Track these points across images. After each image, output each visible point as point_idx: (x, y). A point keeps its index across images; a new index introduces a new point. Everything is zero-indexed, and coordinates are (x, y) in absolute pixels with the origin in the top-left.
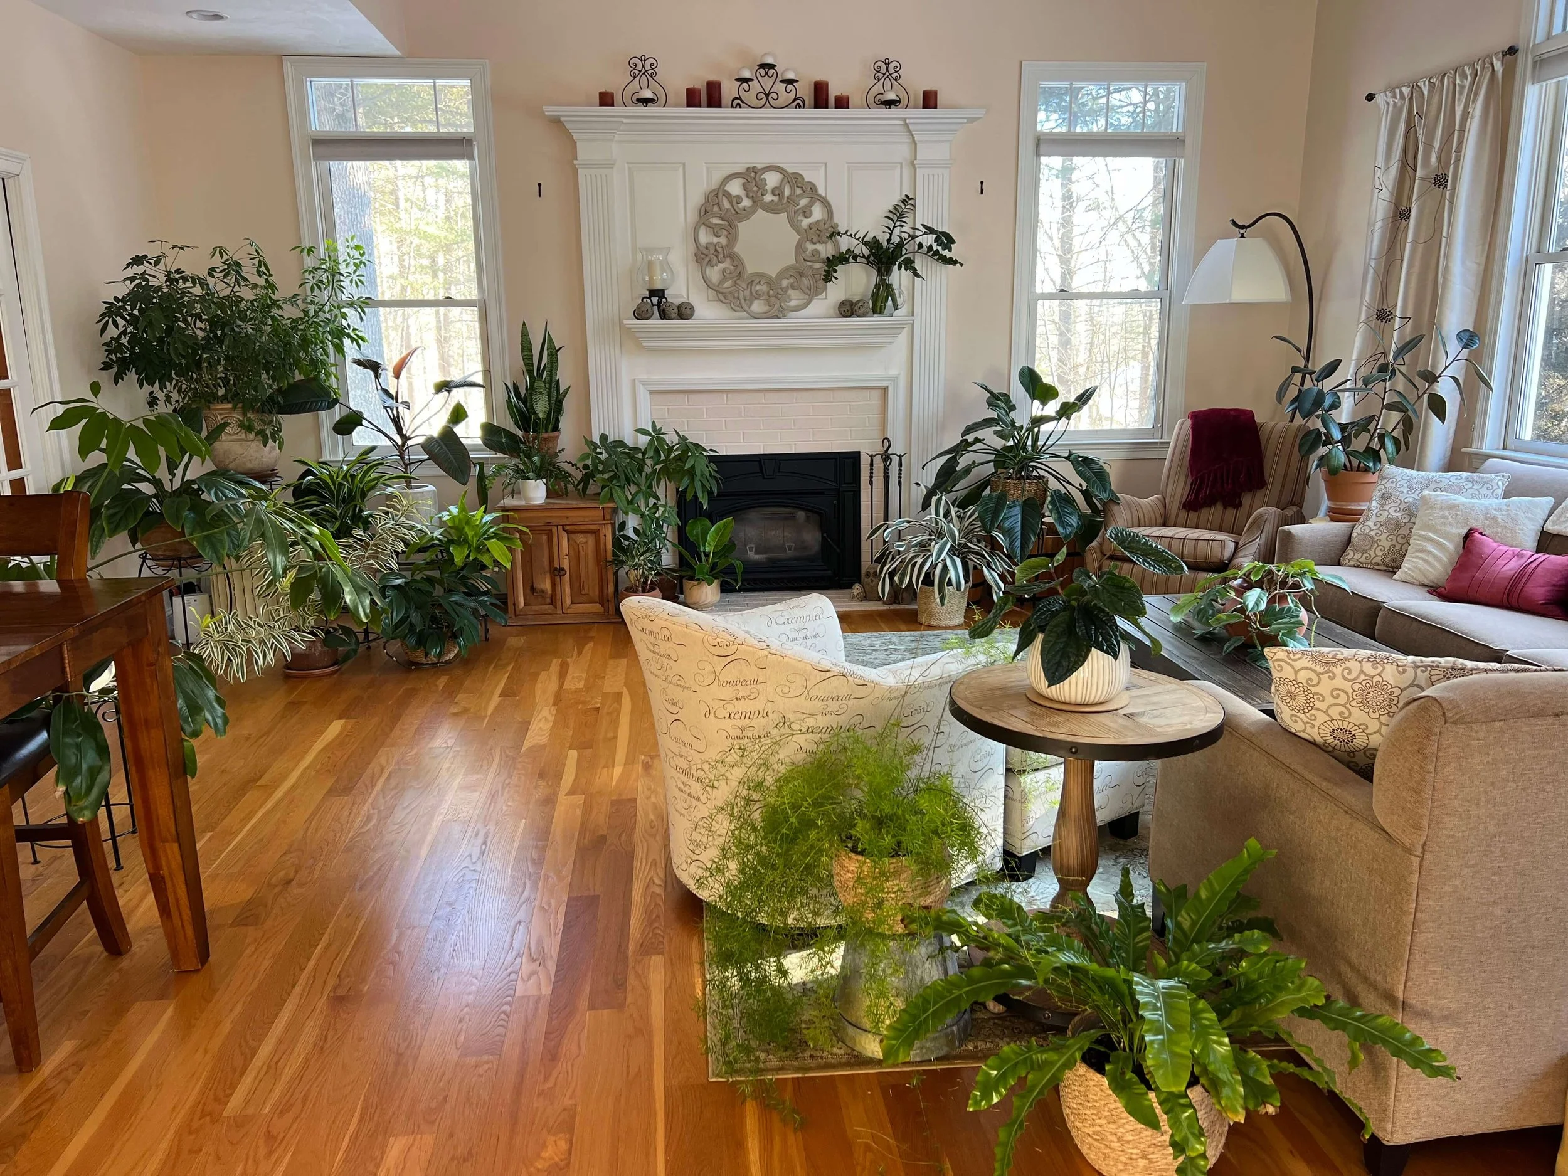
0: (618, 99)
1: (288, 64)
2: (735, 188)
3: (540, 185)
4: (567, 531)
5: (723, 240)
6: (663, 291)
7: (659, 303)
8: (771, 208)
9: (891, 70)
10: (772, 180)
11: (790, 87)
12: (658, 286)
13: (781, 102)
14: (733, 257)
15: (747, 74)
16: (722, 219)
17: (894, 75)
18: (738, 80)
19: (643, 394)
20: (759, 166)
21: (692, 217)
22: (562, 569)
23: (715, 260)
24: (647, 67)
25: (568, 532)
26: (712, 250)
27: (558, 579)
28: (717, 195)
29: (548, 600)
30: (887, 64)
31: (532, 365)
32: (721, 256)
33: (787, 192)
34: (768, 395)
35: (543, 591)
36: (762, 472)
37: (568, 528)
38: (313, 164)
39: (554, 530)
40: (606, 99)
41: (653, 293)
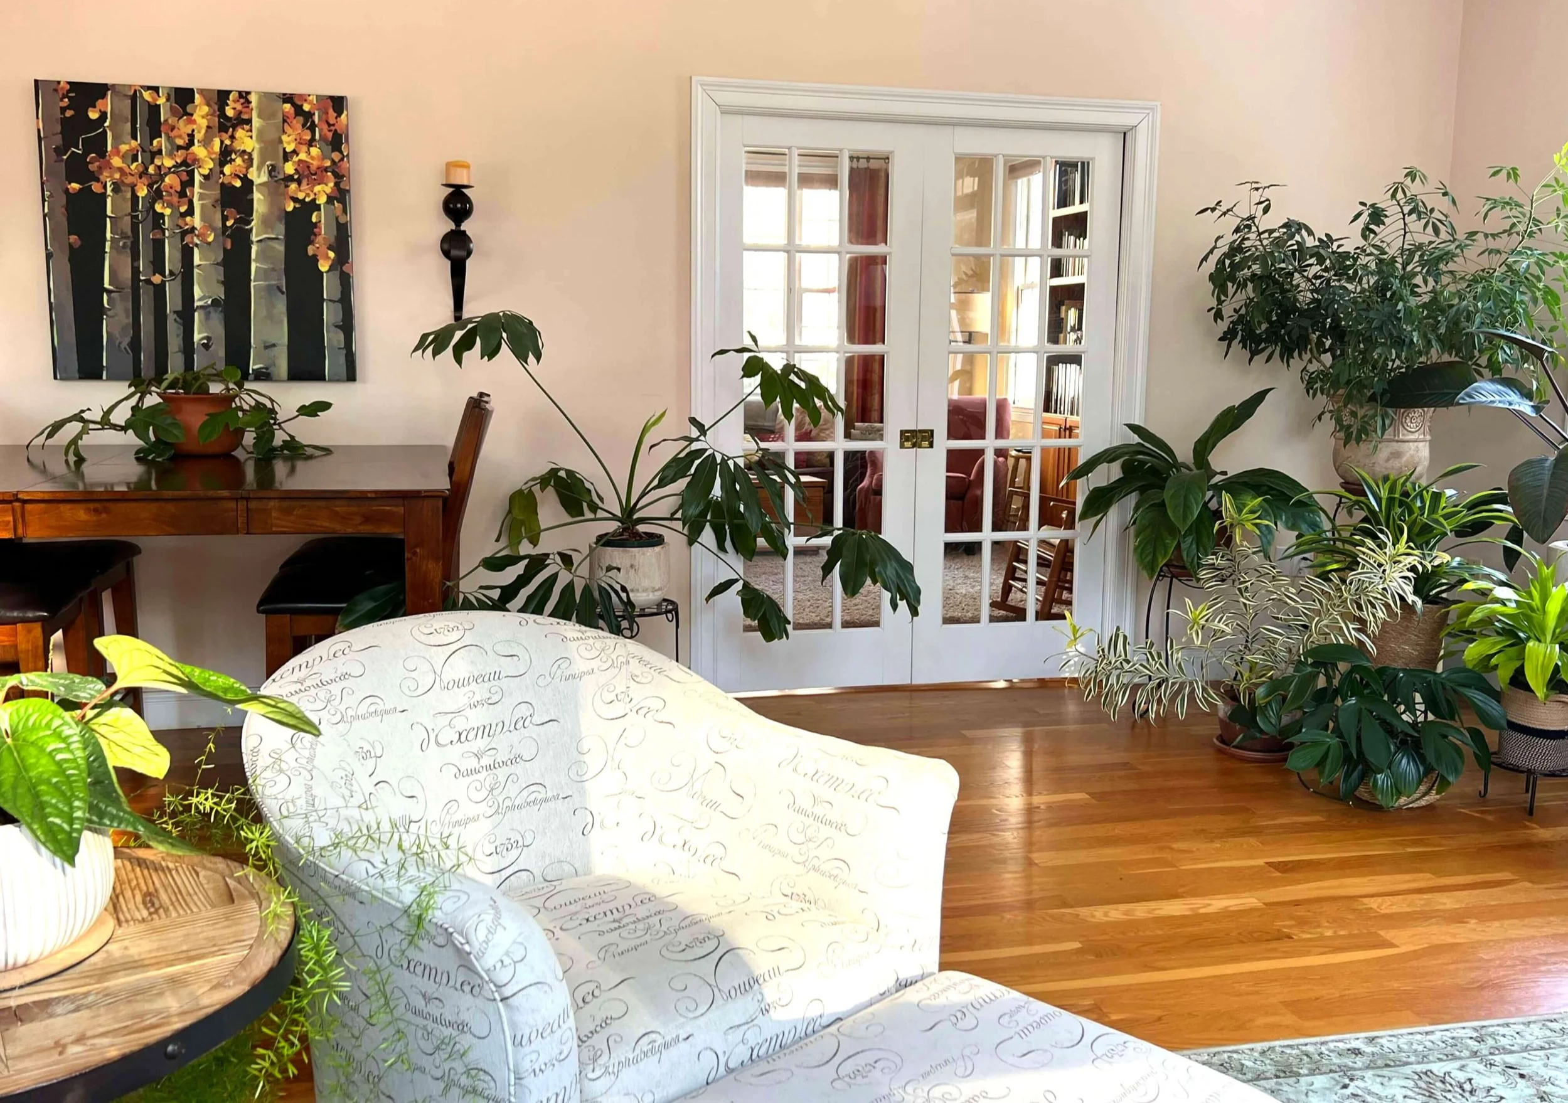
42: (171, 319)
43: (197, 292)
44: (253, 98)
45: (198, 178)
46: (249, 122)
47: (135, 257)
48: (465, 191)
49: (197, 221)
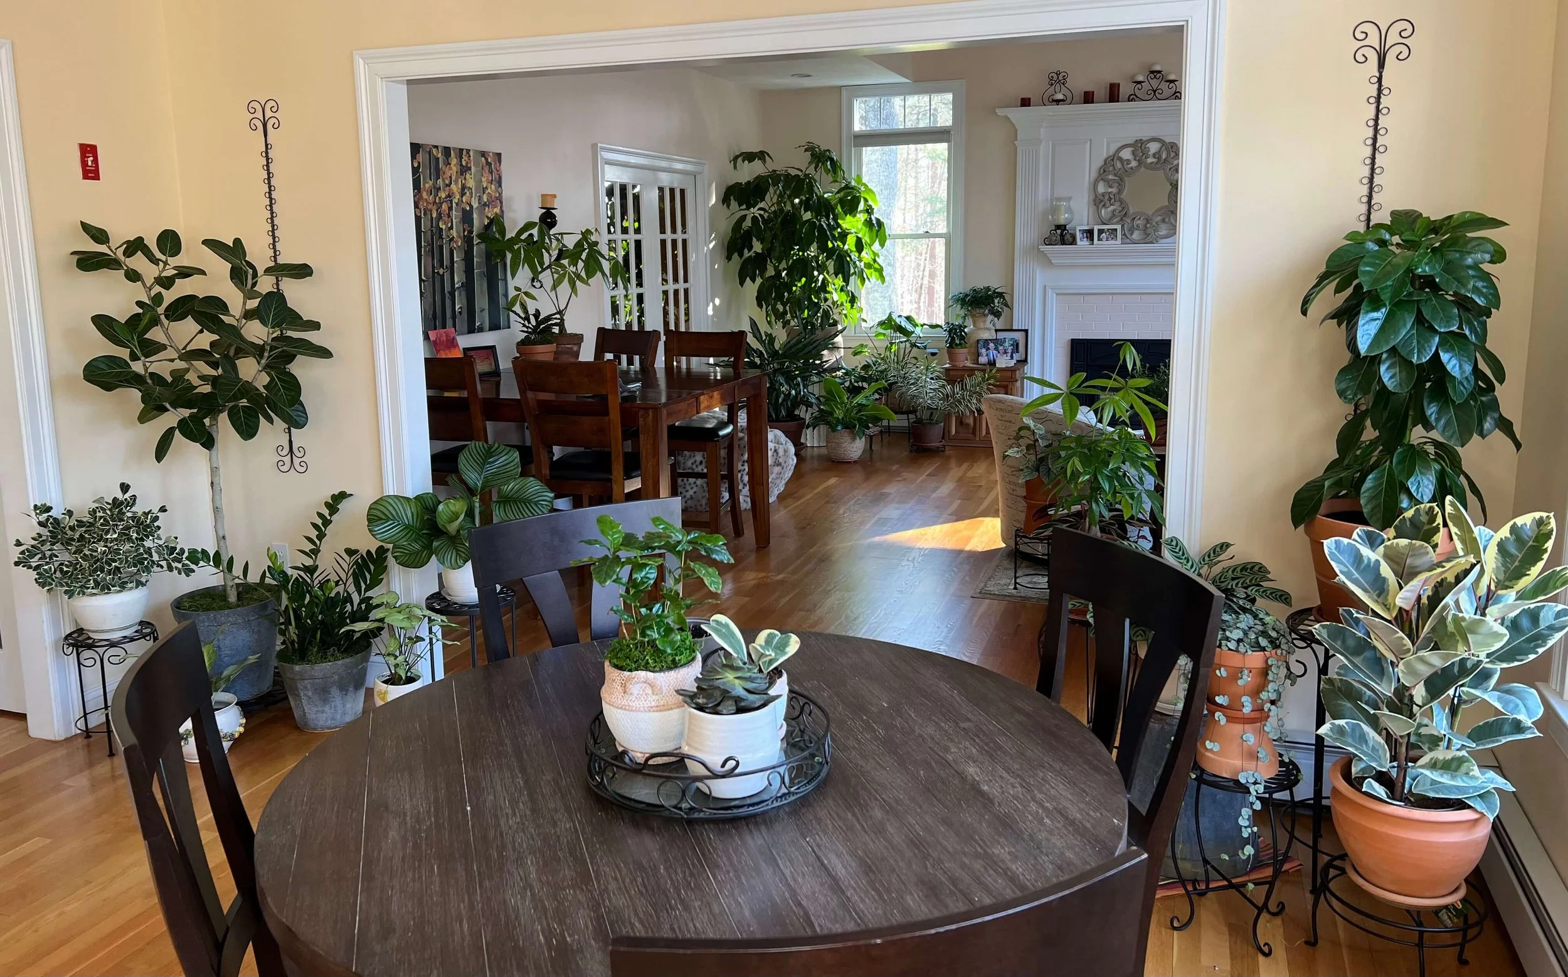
0: (1036, 101)
1: (844, 93)
2: (1126, 154)
5: (1114, 190)
6: (1065, 226)
7: (1062, 233)
8: (1150, 167)
10: (1153, 147)
11: (1172, 85)
12: (1062, 222)
13: (1165, 95)
14: (1121, 201)
15: (1140, 78)
16: (1115, 175)
18: (1133, 82)
19: (1052, 297)
20: (1144, 139)
21: (1094, 175)
22: (981, 411)
23: (1108, 204)
24: (1062, 78)
26: (1107, 197)
27: (978, 417)
28: (1113, 160)
29: (971, 431)
32: (1113, 201)
33: (1164, 156)
34: (1144, 297)
35: (968, 425)
38: (853, 149)
40: (1025, 103)
41: (1058, 227)
42: (447, 295)
43: (456, 279)
44: (471, 153)
45: (454, 205)
46: (470, 169)
47: (433, 259)
48: (552, 211)
49: (454, 233)
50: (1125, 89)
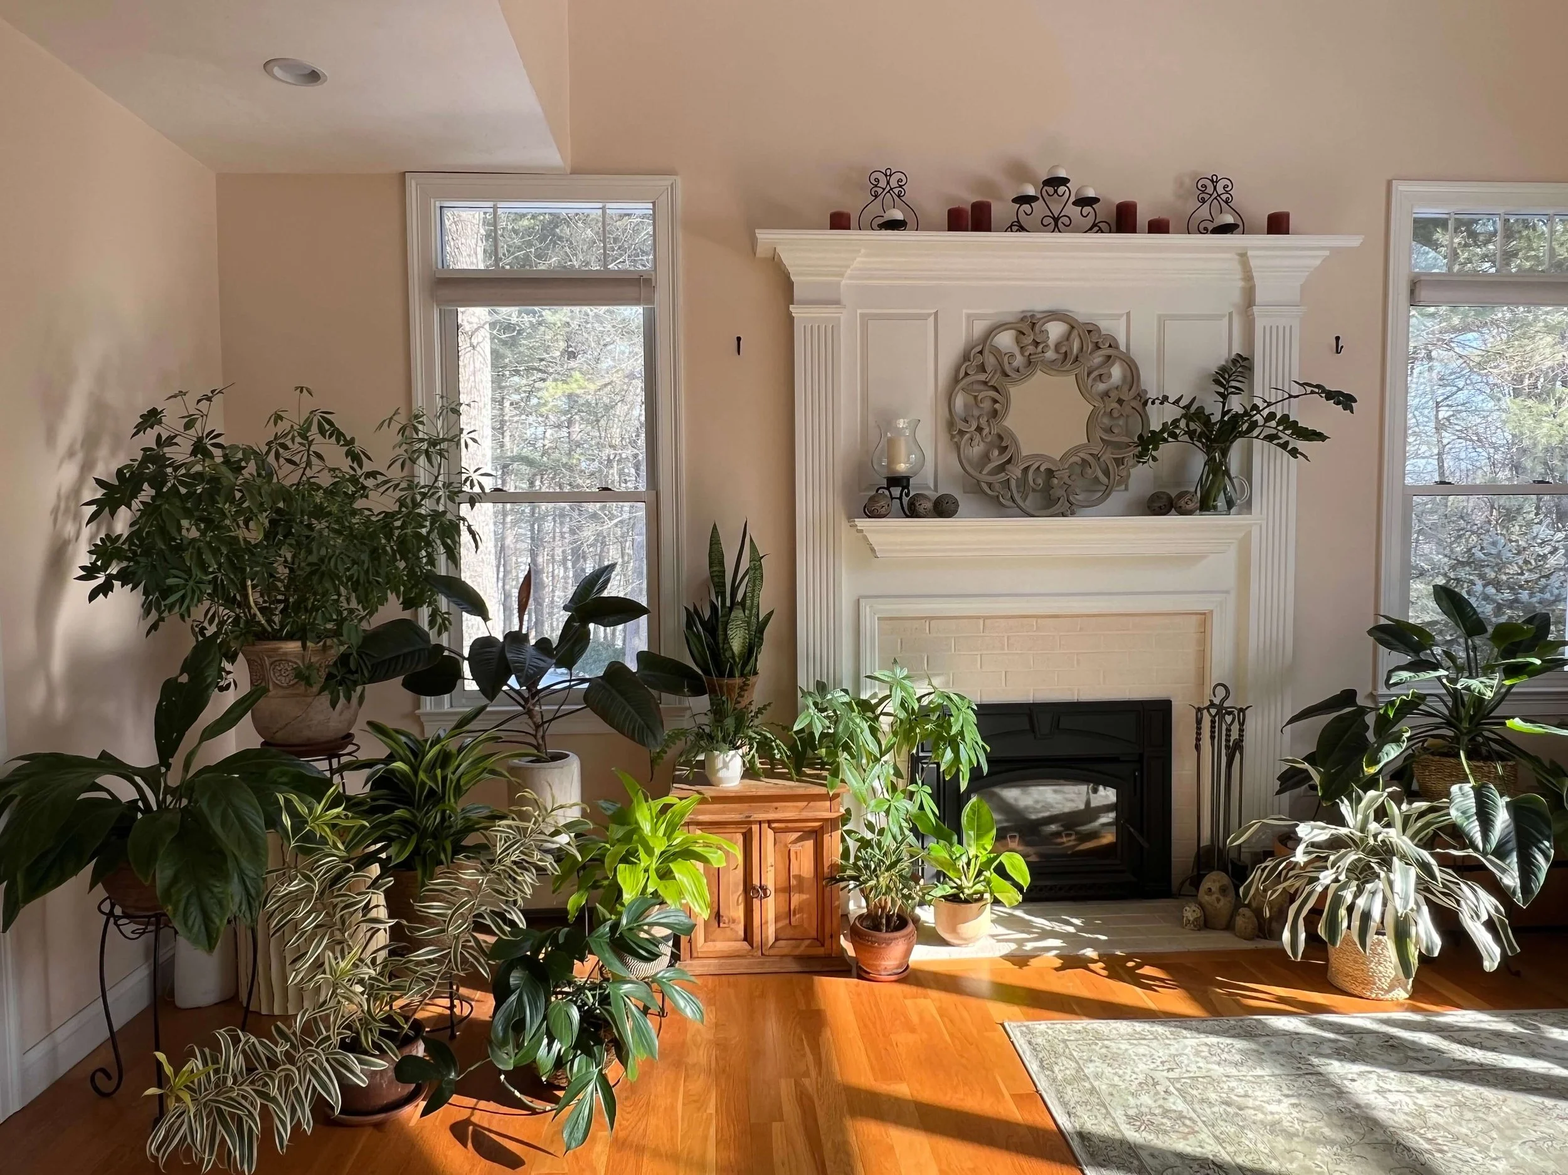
0: (854, 222)
1: (412, 183)
2: (1005, 340)
3: (739, 339)
4: (772, 829)
6: (908, 479)
7: (902, 494)
8: (1051, 367)
9: (1220, 190)
10: (1055, 330)
11: (1086, 208)
12: (901, 472)
14: (1002, 433)
15: (1031, 191)
16: (988, 383)
17: (1224, 197)
18: (1015, 201)
20: (1039, 314)
22: (764, 889)
23: (977, 437)
24: (893, 183)
25: (775, 831)
26: (974, 424)
27: (756, 902)
28: (980, 351)
29: (745, 936)
30: (1214, 182)
31: (724, 584)
32: (985, 431)
33: (1075, 347)
34: (1042, 621)
36: (1033, 729)
37: (774, 825)
39: (755, 828)
40: (839, 221)
41: (893, 481)
50: (1001, 210)
